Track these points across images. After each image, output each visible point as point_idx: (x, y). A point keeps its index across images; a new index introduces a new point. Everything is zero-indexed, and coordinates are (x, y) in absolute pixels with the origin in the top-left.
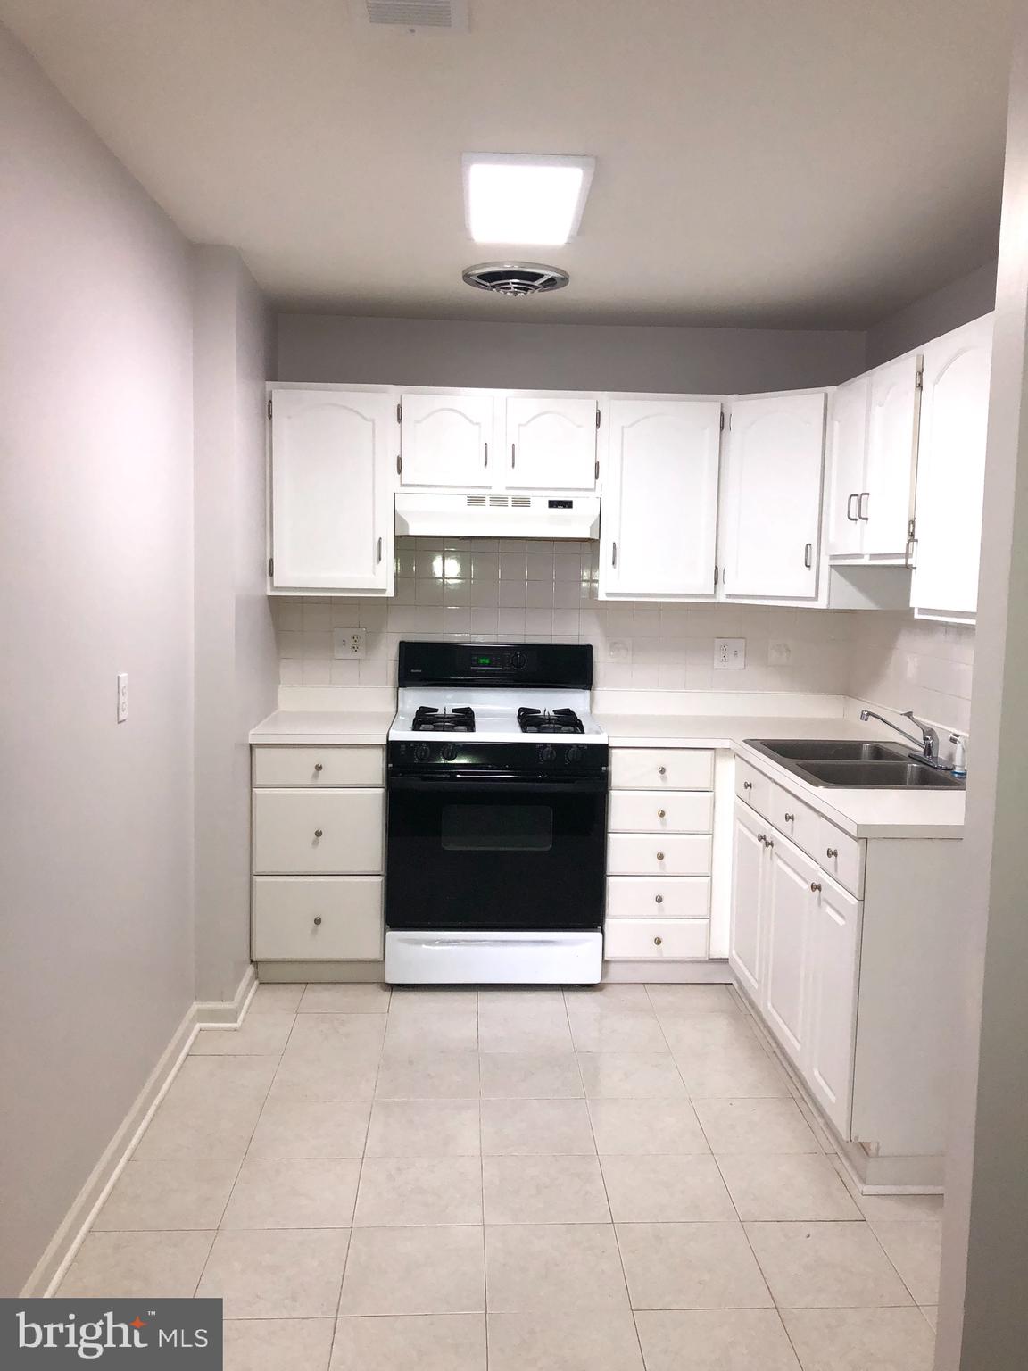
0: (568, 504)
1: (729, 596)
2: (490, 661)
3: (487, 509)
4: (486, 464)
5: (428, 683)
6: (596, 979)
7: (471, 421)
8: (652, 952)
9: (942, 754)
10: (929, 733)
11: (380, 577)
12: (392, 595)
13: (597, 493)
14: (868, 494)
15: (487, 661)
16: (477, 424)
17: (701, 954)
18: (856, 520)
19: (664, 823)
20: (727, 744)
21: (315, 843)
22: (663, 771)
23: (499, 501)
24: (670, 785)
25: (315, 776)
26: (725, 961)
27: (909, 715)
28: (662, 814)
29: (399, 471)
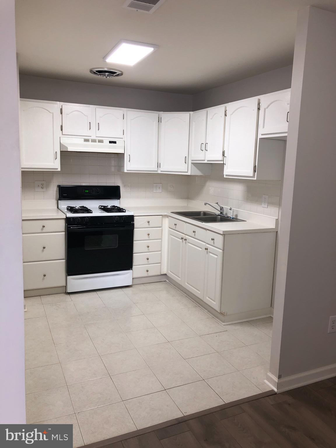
0: (115, 142)
1: (161, 171)
2: (89, 191)
3: (90, 143)
4: (90, 129)
5: (69, 198)
6: (130, 284)
7: (85, 115)
8: (145, 274)
9: (224, 213)
10: (222, 208)
11: (56, 165)
12: (60, 170)
13: (123, 140)
14: (207, 143)
15: (88, 191)
16: (87, 116)
17: (159, 274)
18: (203, 150)
19: (149, 237)
20: (166, 214)
21: (43, 251)
22: (149, 222)
23: (94, 141)
24: (151, 226)
25: (42, 229)
26: (166, 275)
27: (217, 203)
28: (149, 235)
29: (62, 130)
